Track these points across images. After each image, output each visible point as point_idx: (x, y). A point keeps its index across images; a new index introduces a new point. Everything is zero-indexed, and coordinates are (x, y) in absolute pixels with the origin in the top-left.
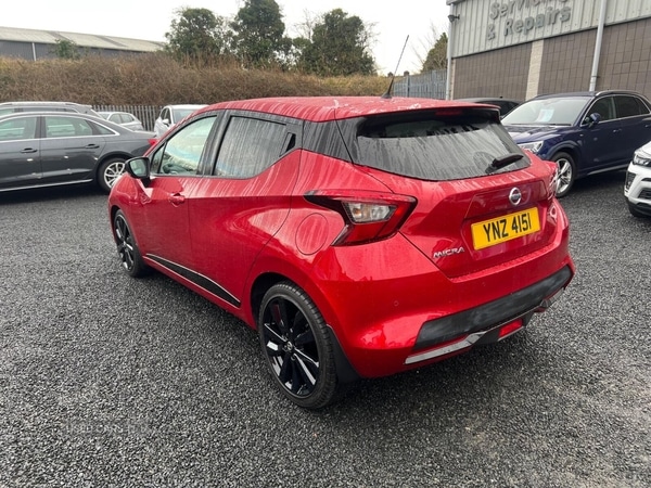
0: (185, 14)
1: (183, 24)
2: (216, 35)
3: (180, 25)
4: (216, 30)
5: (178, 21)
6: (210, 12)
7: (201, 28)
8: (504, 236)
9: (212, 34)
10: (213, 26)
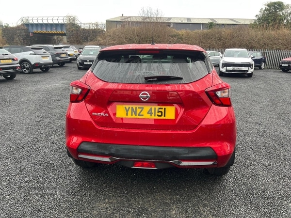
0: (268, 5)
1: (266, 10)
2: (283, 14)
3: (265, 10)
4: (284, 11)
5: (264, 9)
6: (282, 3)
7: (276, 11)
8: (139, 115)
9: (281, 13)
10: (282, 9)
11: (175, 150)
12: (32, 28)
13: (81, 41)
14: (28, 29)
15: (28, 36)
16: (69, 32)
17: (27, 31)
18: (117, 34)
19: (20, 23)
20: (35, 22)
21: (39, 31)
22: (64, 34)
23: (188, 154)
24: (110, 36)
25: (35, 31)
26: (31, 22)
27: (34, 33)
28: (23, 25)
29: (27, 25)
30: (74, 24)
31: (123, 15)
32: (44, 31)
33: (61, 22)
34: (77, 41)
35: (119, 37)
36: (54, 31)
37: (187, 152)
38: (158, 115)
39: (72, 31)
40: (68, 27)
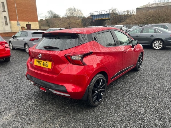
11: (51, 84)
12: (95, 17)
13: (117, 22)
14: (92, 18)
15: (92, 22)
16: (112, 18)
17: (92, 19)
18: (139, 16)
19: (89, 15)
20: (96, 14)
21: (98, 19)
22: (109, 19)
23: (55, 87)
24: (134, 18)
25: (96, 19)
26: (94, 14)
27: (95, 20)
28: (91, 16)
29: (92, 16)
30: (115, 13)
31: (149, 3)
32: (100, 18)
33: (108, 12)
34: (115, 23)
35: (140, 18)
36: (104, 18)
37: (55, 86)
38: (46, 66)
39: (113, 17)
40: (112, 15)
